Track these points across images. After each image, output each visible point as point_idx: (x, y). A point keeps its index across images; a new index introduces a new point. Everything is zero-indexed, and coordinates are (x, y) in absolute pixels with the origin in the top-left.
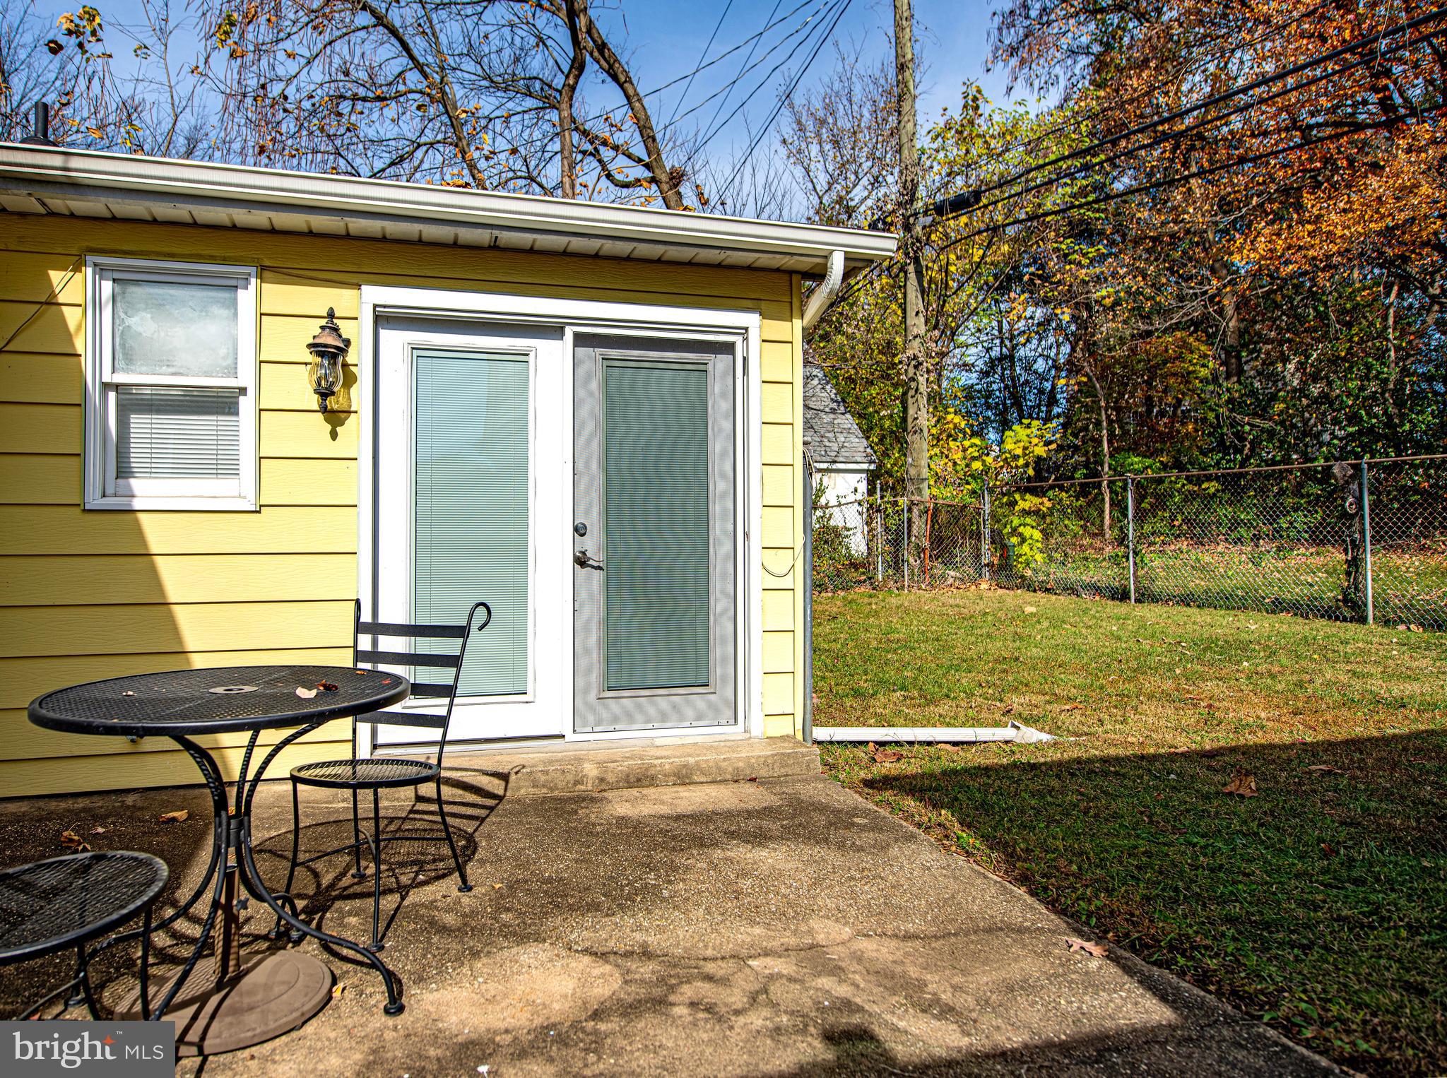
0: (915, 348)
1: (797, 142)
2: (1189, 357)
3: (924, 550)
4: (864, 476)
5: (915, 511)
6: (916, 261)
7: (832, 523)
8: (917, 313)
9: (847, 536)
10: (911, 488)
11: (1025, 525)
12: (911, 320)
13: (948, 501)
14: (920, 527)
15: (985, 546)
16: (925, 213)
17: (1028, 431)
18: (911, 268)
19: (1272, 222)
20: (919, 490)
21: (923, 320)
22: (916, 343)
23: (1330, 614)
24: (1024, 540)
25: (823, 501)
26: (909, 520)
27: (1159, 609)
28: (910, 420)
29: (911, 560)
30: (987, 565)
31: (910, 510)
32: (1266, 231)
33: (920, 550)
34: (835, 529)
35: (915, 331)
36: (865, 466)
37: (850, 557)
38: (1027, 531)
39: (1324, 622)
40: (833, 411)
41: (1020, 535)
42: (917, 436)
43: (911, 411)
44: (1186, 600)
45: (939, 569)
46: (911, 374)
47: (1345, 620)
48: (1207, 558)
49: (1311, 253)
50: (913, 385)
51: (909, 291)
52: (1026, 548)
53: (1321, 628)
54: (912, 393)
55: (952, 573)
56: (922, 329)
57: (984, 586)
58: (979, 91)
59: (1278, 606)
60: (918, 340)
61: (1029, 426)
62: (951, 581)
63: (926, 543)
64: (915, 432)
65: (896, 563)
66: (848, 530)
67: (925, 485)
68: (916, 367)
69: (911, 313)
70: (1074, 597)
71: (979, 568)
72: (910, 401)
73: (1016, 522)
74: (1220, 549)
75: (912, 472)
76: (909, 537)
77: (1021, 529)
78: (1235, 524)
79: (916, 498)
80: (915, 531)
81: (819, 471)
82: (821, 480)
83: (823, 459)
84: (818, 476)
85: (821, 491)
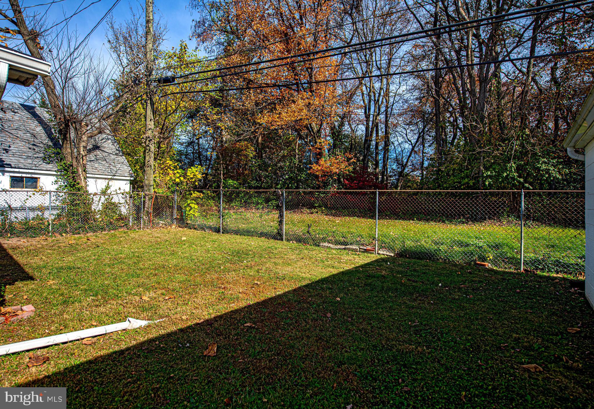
0: (149, 133)
1: (115, 44)
2: (248, 150)
3: (150, 213)
4: (128, 182)
5: (147, 197)
6: (151, 99)
7: (113, 201)
8: (151, 120)
9: (119, 207)
10: (146, 188)
11: (192, 203)
12: (148, 122)
13: (161, 194)
14: (148, 204)
15: (175, 211)
16: (155, 81)
17: (197, 169)
18: (149, 102)
19: (268, 112)
20: (149, 190)
21: (153, 123)
22: (150, 132)
23: (275, 238)
24: (191, 208)
25: (109, 192)
26: (144, 201)
27: (228, 236)
28: (146, 162)
29: (144, 217)
30: (175, 219)
31: (145, 197)
32: (267, 114)
33: (148, 213)
34: (114, 204)
35: (150, 127)
36: (129, 178)
37: (120, 215)
38: (192, 205)
39: (272, 240)
40: (117, 154)
41: (190, 206)
42: (149, 168)
43: (147, 158)
44: (237, 232)
45: (156, 220)
46: (147, 143)
47: (278, 240)
48: (248, 215)
49: (278, 123)
50: (148, 148)
51: (148, 111)
52: (191, 212)
53: (272, 243)
54: (147, 151)
55: (161, 222)
56: (153, 127)
57: (174, 227)
58: (186, 45)
59: (262, 235)
60: (151, 131)
61: (197, 167)
62: (161, 225)
63: (151, 211)
64: (148, 167)
65: (138, 218)
66: (120, 204)
67: (152, 187)
68: (149, 141)
69: (148, 119)
70: (203, 231)
71: (172, 220)
72: (147, 154)
73: (189, 202)
74: (253, 211)
75: (147, 182)
76: (144, 208)
77: (191, 205)
78: (258, 204)
79: (147, 193)
80: (146, 206)
81: (108, 179)
82: (108, 183)
83: (109, 174)
84: (107, 181)
85: (108, 187)
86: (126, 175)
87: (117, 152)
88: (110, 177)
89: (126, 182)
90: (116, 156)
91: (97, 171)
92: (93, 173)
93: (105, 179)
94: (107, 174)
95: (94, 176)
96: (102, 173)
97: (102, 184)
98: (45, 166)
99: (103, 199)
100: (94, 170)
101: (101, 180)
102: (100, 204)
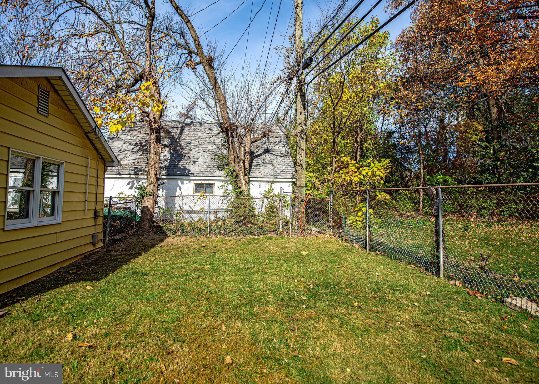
4: (290, 184)
6: (301, 91)
8: (301, 113)
12: (299, 117)
18: (299, 94)
25: (272, 194)
28: (298, 161)
35: (300, 121)
40: (284, 156)
46: (298, 140)
50: (299, 145)
64: (299, 166)
68: (299, 137)
69: (298, 113)
72: (298, 152)
75: (298, 183)
81: (271, 181)
82: (271, 185)
83: (271, 177)
84: (270, 184)
85: (271, 190)
86: (288, 177)
87: (286, 154)
88: (271, 180)
89: (288, 184)
90: (283, 158)
91: (260, 174)
92: (256, 176)
93: (268, 181)
94: (269, 176)
95: (257, 179)
96: (264, 177)
97: (265, 187)
98: (218, 173)
99: (266, 202)
100: (258, 174)
101: (264, 183)
102: (264, 207)
